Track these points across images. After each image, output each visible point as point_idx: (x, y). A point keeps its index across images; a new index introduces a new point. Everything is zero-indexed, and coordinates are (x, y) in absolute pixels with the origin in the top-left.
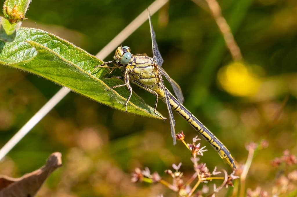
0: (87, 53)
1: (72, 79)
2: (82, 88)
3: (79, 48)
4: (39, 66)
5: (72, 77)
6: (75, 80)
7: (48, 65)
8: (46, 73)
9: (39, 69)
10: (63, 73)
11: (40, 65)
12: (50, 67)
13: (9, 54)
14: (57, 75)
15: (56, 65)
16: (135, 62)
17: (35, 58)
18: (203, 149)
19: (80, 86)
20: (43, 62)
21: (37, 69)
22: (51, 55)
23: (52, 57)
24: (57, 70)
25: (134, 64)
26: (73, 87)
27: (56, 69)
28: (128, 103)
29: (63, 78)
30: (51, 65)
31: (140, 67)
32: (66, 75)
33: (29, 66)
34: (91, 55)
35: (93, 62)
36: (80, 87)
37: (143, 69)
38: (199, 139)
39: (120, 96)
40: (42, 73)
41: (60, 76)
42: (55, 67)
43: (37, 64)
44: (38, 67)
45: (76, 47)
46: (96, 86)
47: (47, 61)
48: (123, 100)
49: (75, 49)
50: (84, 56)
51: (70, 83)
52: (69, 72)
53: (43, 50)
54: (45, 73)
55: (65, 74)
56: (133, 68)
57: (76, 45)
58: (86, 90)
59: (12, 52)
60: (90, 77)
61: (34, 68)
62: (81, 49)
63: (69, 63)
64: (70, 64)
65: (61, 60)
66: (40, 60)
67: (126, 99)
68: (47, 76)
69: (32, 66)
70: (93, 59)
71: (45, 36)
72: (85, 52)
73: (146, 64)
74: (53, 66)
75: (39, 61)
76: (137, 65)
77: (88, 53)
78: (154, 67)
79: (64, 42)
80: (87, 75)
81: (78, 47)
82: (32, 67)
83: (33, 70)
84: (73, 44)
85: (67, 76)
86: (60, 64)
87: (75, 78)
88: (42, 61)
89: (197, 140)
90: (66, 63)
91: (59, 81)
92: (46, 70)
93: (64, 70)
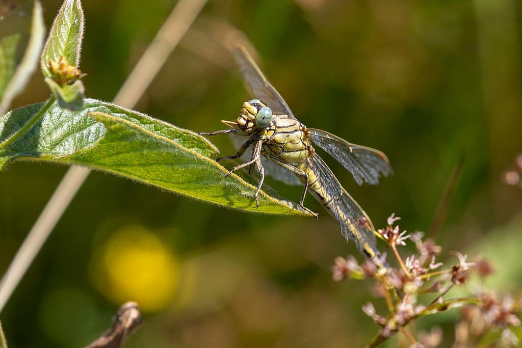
0: (173, 126)
1: (166, 167)
2: (181, 181)
3: (158, 121)
4: (108, 155)
5: (166, 164)
6: (170, 168)
7: (124, 150)
8: (118, 165)
9: (107, 161)
10: (150, 159)
11: (109, 152)
12: (128, 152)
13: (53, 143)
14: (139, 165)
15: (139, 147)
16: (275, 124)
17: (101, 142)
18: (404, 236)
19: (179, 177)
20: (116, 146)
21: (102, 161)
22: (131, 131)
23: (133, 135)
24: (140, 156)
25: (273, 127)
26: (165, 181)
27: (138, 153)
28: (259, 193)
29: (149, 169)
30: (130, 149)
31: (283, 132)
32: (156, 161)
33: (88, 157)
34: (180, 129)
35: (184, 140)
36: (178, 180)
37: (288, 136)
38: (397, 218)
39: (245, 183)
40: (111, 166)
41: (144, 165)
42: (137, 150)
43: (103, 151)
44: (104, 157)
45: (153, 119)
46: (206, 173)
47: (123, 143)
48: (250, 189)
49: (151, 123)
50: (168, 132)
51: (161, 176)
52: (161, 156)
53: (118, 125)
54: (116, 165)
55: (154, 160)
56: (272, 134)
57: (152, 117)
58: (189, 182)
59: (56, 140)
60: (197, 159)
61: (98, 159)
62: (163, 122)
63: (161, 139)
64: (164, 141)
65: (149, 136)
66: (109, 143)
67: (254, 187)
68: (119, 170)
69: (94, 157)
70: (185, 135)
71: (101, 108)
72: (169, 125)
73: (292, 127)
74: (134, 149)
75: (108, 145)
76: (279, 129)
77: (175, 127)
78: (303, 133)
79: (133, 114)
80: (192, 154)
81: (157, 118)
82: (94, 159)
83: (96, 164)
84: (148, 116)
85: (157, 163)
86: (145, 143)
87: (172, 164)
88: (114, 144)
89: (394, 220)
90: (157, 140)
91: (139, 176)
92: (118, 160)
93: (153, 154)
